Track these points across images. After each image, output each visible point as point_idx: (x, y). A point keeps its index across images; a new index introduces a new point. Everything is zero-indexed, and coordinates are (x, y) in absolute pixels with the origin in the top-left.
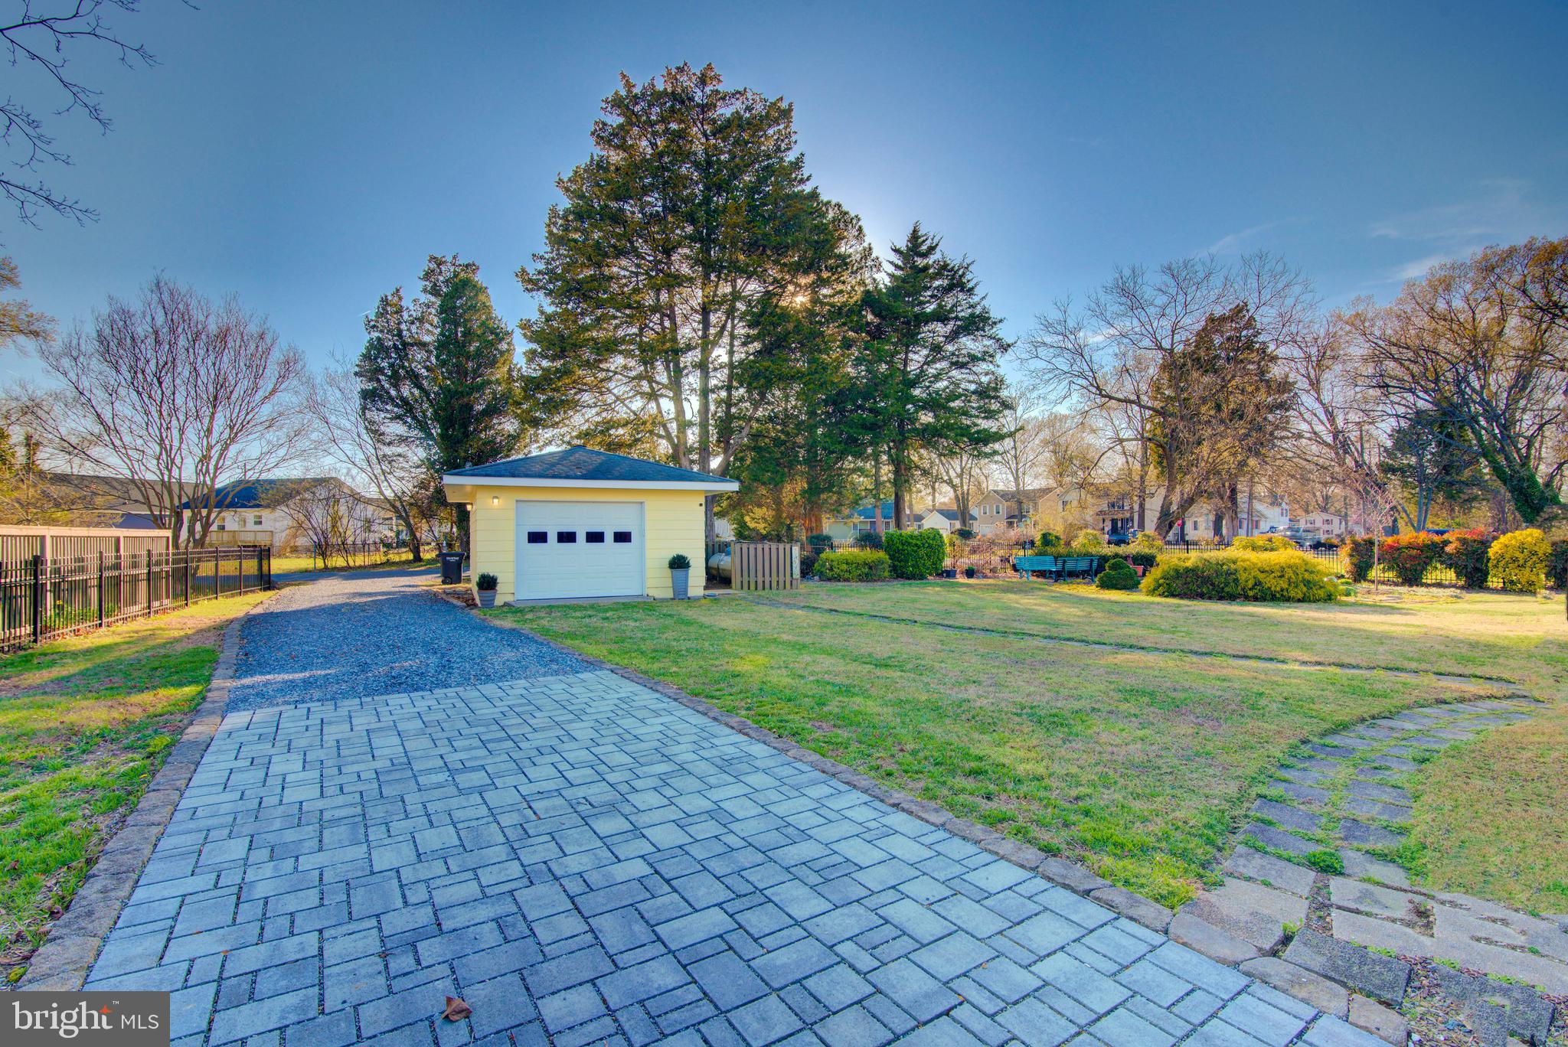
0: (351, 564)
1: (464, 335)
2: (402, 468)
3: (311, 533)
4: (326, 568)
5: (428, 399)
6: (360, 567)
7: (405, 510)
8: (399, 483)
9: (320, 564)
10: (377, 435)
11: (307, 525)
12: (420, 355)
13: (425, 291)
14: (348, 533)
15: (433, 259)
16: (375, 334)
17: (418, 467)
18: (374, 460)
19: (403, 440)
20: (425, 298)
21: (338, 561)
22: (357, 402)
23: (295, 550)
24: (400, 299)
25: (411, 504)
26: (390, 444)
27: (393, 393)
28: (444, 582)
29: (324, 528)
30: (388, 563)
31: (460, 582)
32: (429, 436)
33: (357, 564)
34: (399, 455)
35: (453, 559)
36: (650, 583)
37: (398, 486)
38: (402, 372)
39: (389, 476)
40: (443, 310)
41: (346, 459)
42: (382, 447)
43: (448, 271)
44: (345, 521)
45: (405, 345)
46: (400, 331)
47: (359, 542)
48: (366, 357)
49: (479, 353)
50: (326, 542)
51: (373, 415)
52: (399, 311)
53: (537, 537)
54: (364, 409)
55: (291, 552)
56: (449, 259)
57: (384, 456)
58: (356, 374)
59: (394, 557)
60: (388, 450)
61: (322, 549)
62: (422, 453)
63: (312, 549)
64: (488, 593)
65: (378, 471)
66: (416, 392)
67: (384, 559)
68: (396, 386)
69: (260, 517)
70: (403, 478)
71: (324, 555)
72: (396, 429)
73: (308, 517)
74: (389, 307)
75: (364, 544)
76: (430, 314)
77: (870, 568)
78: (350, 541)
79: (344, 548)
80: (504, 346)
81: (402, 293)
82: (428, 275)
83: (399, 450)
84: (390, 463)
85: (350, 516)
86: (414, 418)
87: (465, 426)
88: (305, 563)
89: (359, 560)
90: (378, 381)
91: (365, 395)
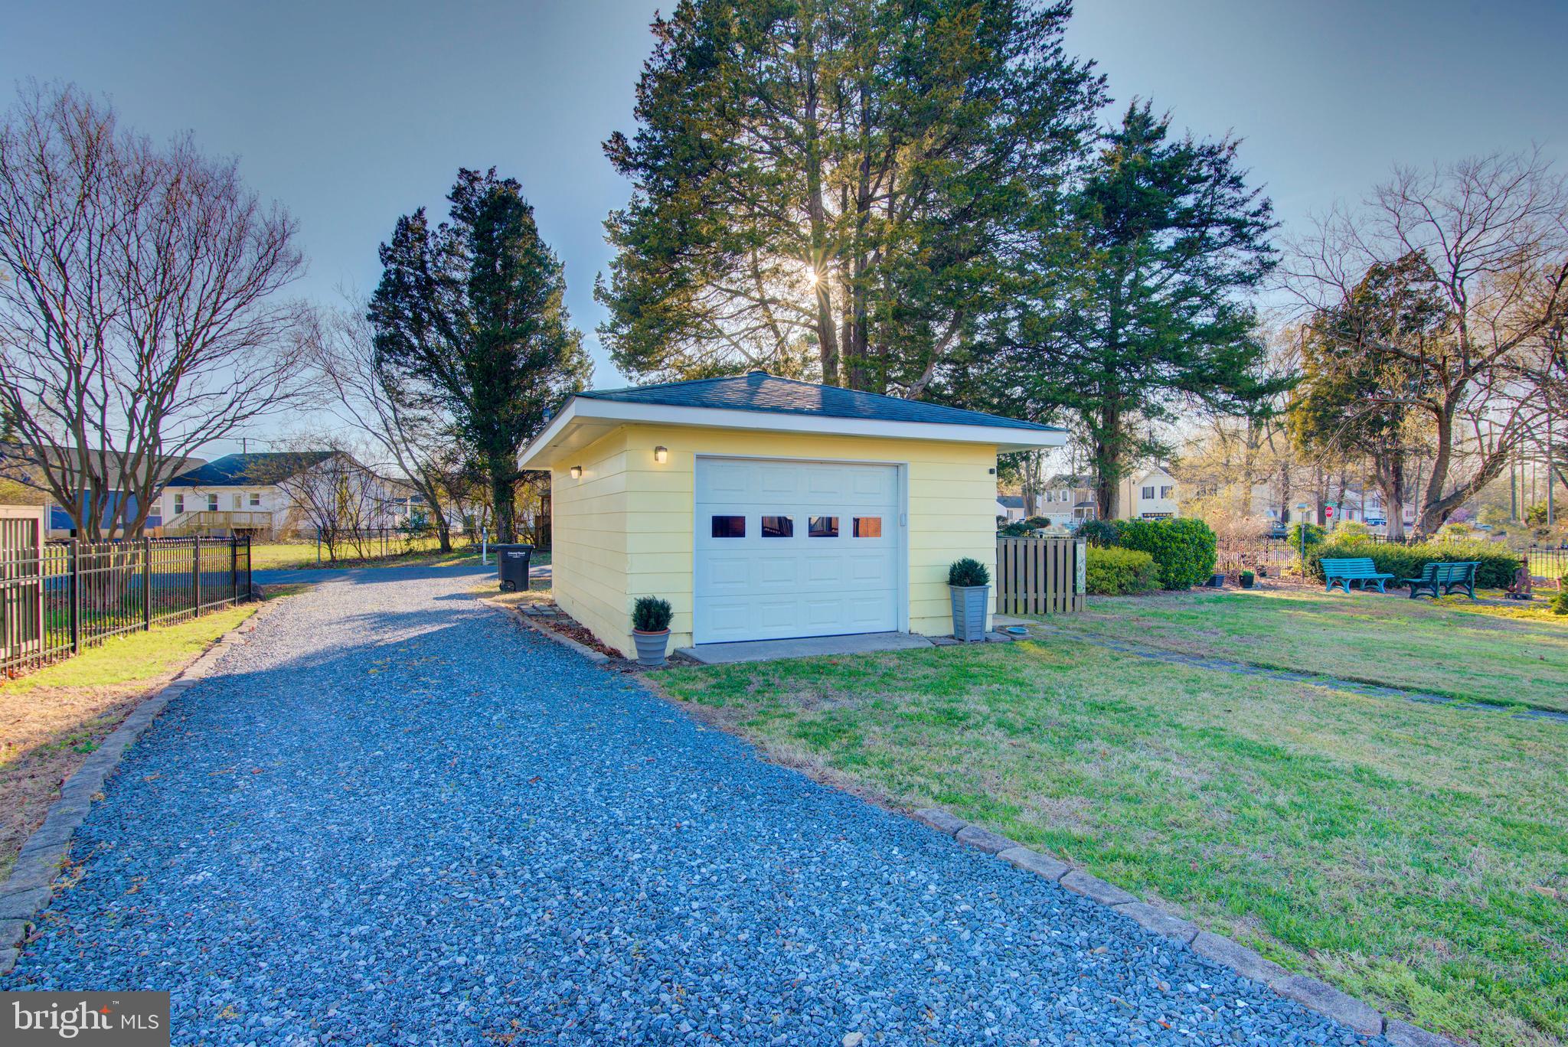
0: (365, 554)
1: (504, 267)
2: (427, 436)
3: (314, 514)
4: (333, 559)
5: (459, 348)
6: (376, 559)
7: (430, 487)
8: (422, 453)
9: (326, 554)
10: (395, 394)
11: (309, 505)
12: (448, 296)
13: (453, 214)
14: (362, 515)
15: (463, 172)
16: (393, 266)
17: (446, 434)
18: (392, 425)
19: (426, 400)
20: (452, 223)
21: (347, 550)
22: (370, 351)
23: (297, 535)
24: (424, 222)
25: (438, 480)
26: (411, 405)
27: (415, 342)
28: (504, 589)
29: (331, 508)
30: (412, 554)
31: (526, 589)
32: (461, 396)
33: (373, 554)
34: (423, 419)
35: (516, 555)
36: (914, 610)
37: (422, 457)
38: (425, 316)
39: (410, 445)
40: (477, 236)
41: (356, 421)
42: (401, 409)
43: (482, 188)
44: (357, 498)
45: (429, 281)
46: (424, 263)
47: (374, 526)
48: (381, 294)
49: (523, 289)
50: (333, 526)
51: (389, 367)
52: (422, 238)
53: (727, 527)
54: (380, 360)
55: (292, 537)
56: (484, 174)
57: (405, 419)
58: (369, 318)
59: (417, 545)
60: (409, 413)
61: (327, 535)
62: (449, 418)
63: (316, 535)
64: (654, 637)
65: (397, 438)
66: (443, 340)
67: (406, 549)
68: (419, 335)
69: (257, 496)
70: (427, 447)
71: (329, 542)
72: (418, 386)
73: (310, 495)
74: (410, 231)
75: (381, 529)
76: (461, 243)
77: (1137, 575)
78: (363, 525)
79: (356, 534)
80: (552, 281)
81: (426, 215)
82: (458, 194)
83: (422, 413)
84: (411, 428)
85: (364, 493)
86: (441, 373)
87: (507, 381)
88: (305, 552)
89: (375, 548)
90: (397, 327)
91: (381, 343)
